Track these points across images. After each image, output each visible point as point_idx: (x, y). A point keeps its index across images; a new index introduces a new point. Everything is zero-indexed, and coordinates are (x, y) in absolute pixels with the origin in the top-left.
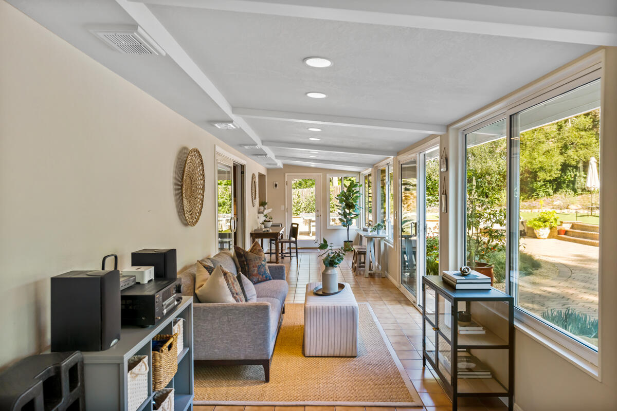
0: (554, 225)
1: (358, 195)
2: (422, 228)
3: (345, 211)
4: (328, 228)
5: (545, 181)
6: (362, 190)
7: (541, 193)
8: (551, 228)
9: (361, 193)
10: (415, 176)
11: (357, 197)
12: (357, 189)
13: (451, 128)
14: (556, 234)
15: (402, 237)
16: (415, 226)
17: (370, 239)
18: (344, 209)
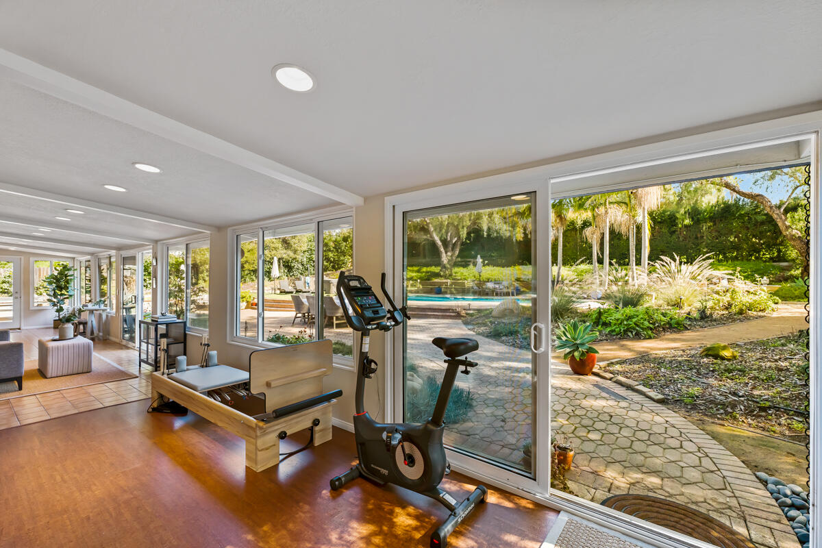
0: (248, 300)
1: (72, 278)
2: (140, 298)
3: (55, 292)
4: (31, 309)
5: (249, 270)
6: (76, 274)
7: (248, 279)
8: (247, 302)
9: (75, 276)
10: (135, 265)
11: (71, 279)
12: (71, 273)
13: (159, 243)
14: (250, 306)
15: (123, 308)
16: (135, 298)
17: (92, 312)
18: (54, 290)
